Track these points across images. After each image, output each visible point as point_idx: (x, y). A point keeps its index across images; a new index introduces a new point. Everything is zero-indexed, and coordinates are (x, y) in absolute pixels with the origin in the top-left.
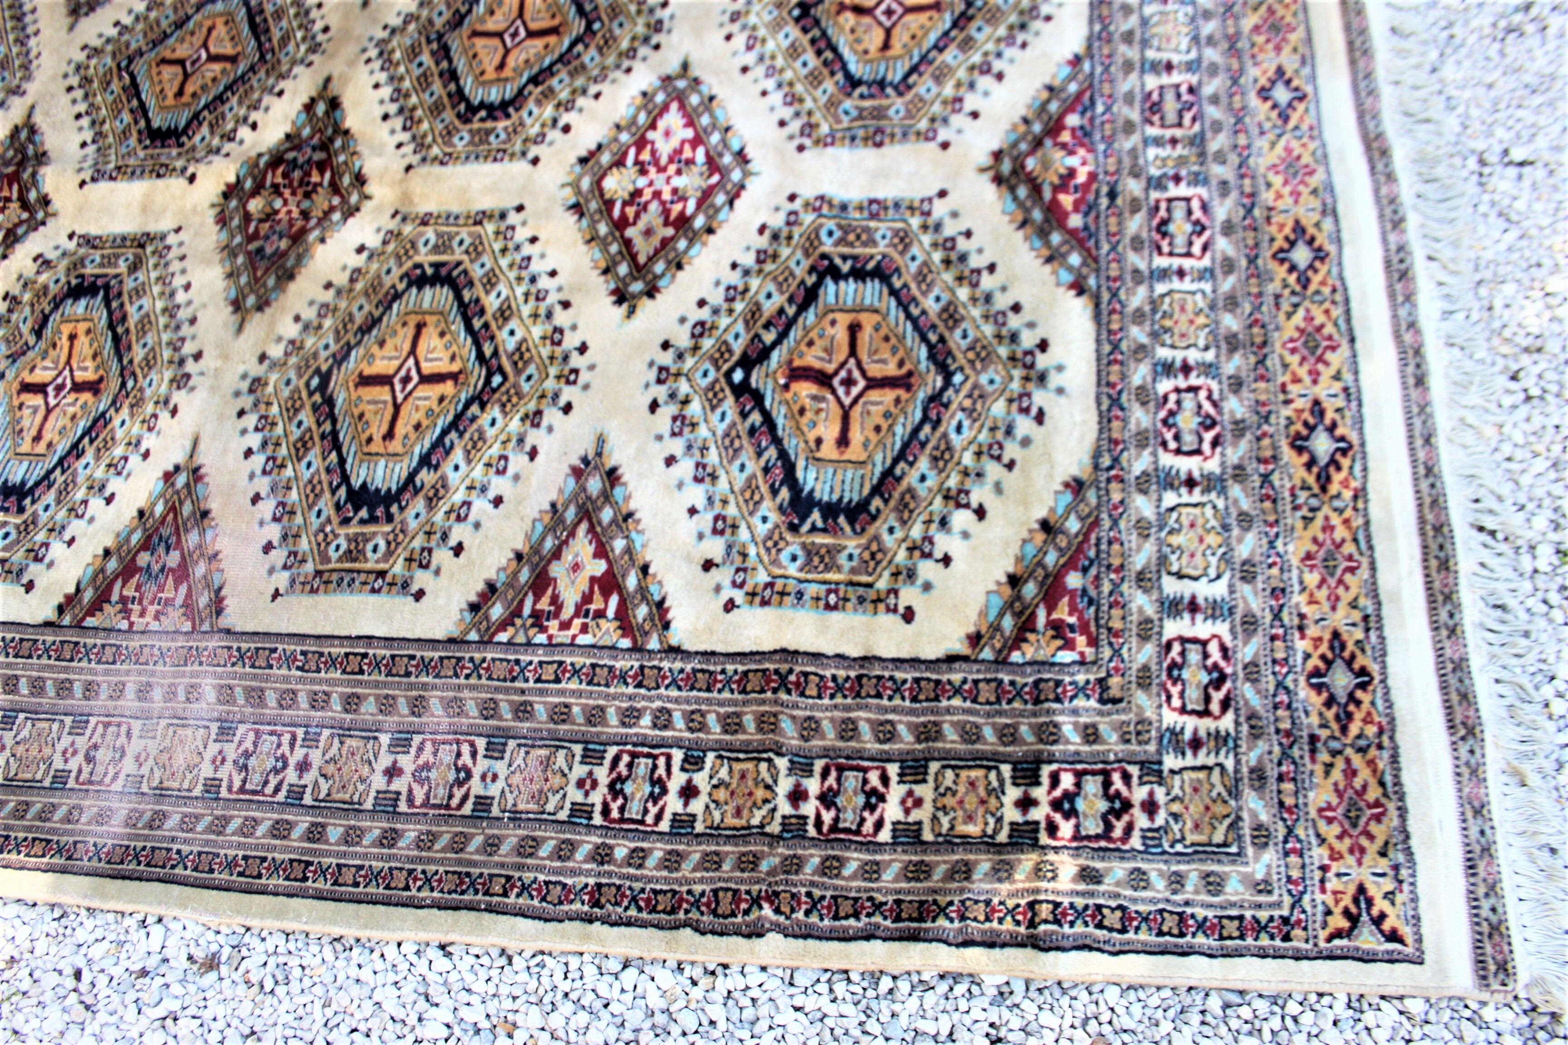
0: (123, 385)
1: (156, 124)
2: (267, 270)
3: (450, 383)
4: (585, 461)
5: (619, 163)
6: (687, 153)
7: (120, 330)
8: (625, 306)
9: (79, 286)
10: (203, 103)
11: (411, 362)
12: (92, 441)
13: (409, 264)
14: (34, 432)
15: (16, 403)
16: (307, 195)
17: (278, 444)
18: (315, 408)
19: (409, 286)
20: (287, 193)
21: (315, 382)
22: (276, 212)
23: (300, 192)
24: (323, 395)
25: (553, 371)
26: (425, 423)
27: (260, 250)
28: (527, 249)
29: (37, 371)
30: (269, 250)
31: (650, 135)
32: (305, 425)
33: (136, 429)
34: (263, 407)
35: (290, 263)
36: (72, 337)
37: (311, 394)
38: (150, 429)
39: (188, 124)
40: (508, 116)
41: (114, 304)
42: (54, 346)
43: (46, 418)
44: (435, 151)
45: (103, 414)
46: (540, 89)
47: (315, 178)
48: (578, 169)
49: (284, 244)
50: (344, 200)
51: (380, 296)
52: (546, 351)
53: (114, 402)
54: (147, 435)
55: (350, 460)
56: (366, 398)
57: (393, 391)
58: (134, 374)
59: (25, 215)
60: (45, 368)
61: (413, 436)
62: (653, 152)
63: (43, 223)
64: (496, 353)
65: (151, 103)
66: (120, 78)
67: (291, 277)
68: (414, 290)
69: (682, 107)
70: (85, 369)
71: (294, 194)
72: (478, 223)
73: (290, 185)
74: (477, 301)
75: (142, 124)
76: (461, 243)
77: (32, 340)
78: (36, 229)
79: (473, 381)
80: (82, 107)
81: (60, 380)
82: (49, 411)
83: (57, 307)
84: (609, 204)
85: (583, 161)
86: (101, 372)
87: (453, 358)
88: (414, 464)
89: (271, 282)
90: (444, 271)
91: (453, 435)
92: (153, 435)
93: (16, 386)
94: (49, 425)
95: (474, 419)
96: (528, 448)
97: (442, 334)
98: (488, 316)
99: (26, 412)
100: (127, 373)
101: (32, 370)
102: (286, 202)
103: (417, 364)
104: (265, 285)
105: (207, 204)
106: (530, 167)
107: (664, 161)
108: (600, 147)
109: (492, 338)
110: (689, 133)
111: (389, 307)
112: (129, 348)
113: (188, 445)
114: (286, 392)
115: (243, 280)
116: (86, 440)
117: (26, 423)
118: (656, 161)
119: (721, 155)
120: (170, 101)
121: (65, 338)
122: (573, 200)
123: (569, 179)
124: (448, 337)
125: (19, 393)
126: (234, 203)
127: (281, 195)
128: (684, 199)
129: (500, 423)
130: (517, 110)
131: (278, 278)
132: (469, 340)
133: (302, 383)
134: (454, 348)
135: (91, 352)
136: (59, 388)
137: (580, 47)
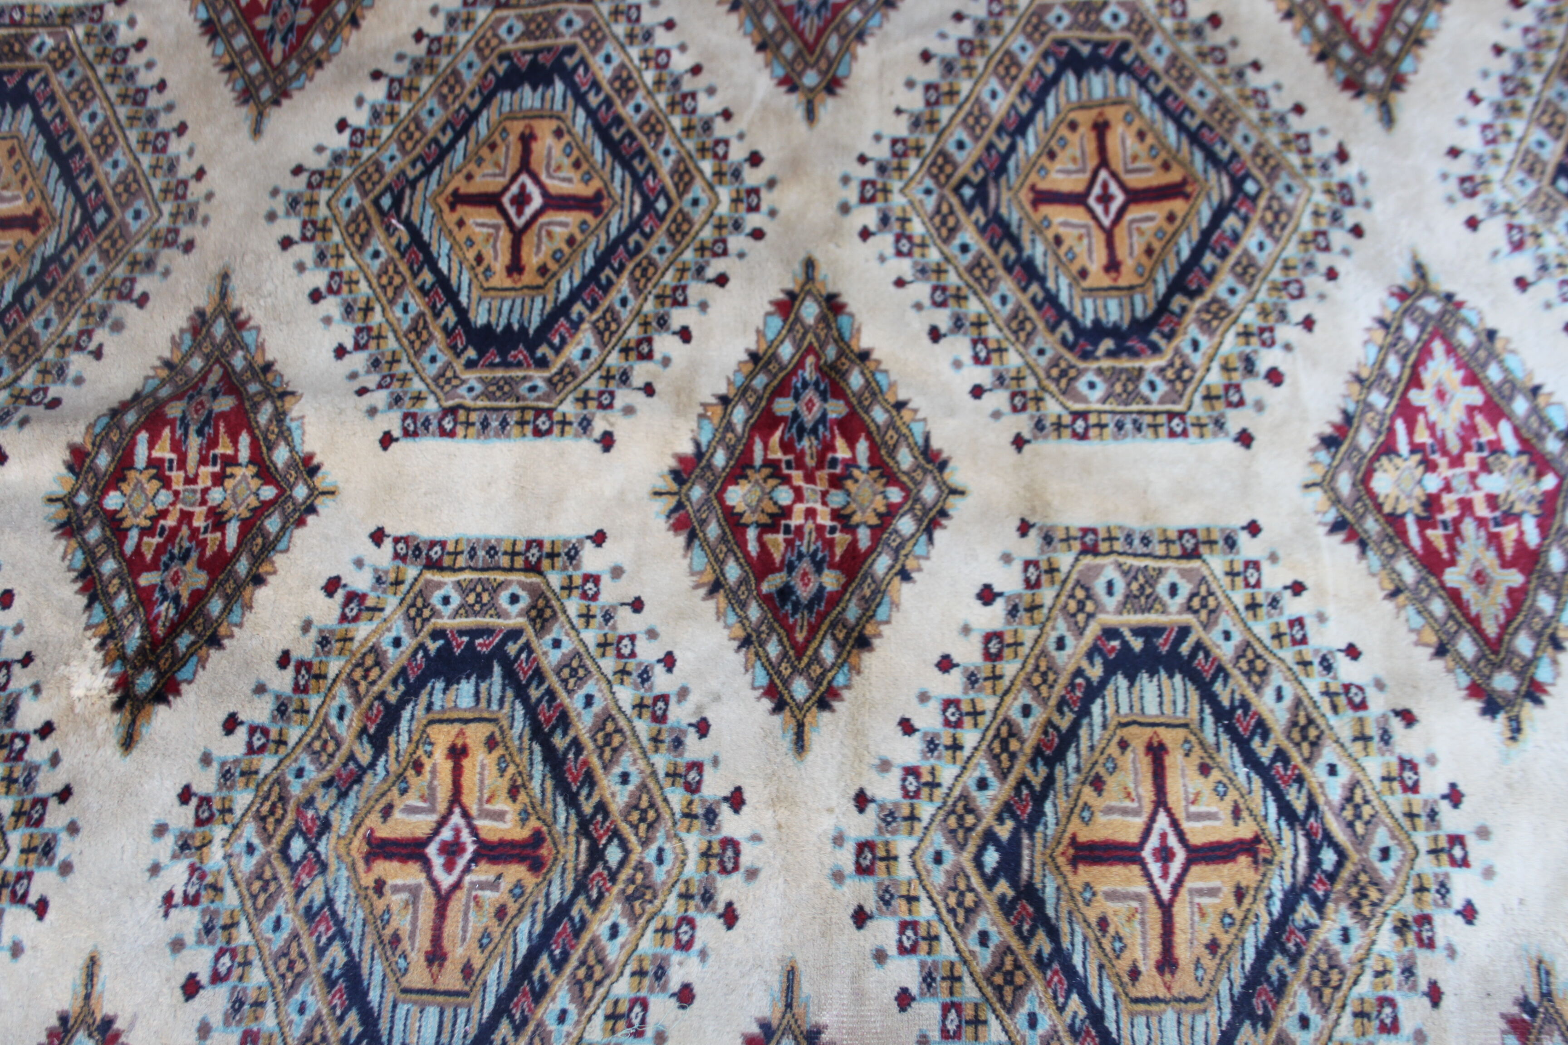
0: (596, 855)
1: (479, 317)
2: (813, 630)
3: (1244, 860)
4: (1524, 1004)
5: (1388, 449)
6: (1487, 434)
7: (559, 742)
8: (1501, 717)
9: (445, 651)
10: (565, 287)
11: (1162, 821)
12: (558, 965)
13: (1093, 630)
14: (423, 942)
15: (368, 880)
16: (836, 482)
17: (954, 979)
18: (1006, 907)
19: (1110, 670)
20: (797, 477)
21: (991, 858)
22: (786, 512)
23: (823, 474)
24: (1014, 883)
25: (1422, 839)
26: (1225, 939)
27: (785, 592)
28: (1293, 607)
29: (397, 814)
30: (804, 593)
31: (1416, 397)
32: (995, 940)
33: (648, 945)
34: (901, 905)
35: (852, 613)
36: (458, 753)
37: (990, 882)
38: (685, 946)
39: (548, 323)
40: (1155, 349)
41: (534, 693)
42: (418, 767)
43: (441, 913)
44: (1052, 408)
45: (563, 910)
46: (1198, 303)
47: (842, 452)
48: (1324, 456)
49: (830, 580)
50: (911, 495)
51: (1059, 690)
52: (1397, 801)
53: (581, 887)
54: (677, 957)
55: (1110, 1013)
56: (1101, 888)
57: (1148, 875)
58: (616, 834)
59: (268, 492)
60: (412, 810)
61: (1209, 962)
62: (1431, 427)
63: (311, 509)
64: (1312, 807)
65: (462, 280)
66: (389, 230)
67: (864, 643)
68: (1121, 681)
69: (1451, 350)
70: (500, 816)
71: (810, 478)
72: (1192, 554)
73: (799, 463)
74: (1245, 704)
75: (449, 315)
76: (1173, 590)
77: (364, 754)
78: (301, 523)
79: (1286, 856)
80: (319, 279)
81: (446, 834)
82: (443, 900)
83: (412, 693)
84: (1395, 520)
85: (1330, 442)
86: (534, 823)
87: (1236, 813)
88: (1227, 1017)
89: (828, 652)
90: (1163, 646)
91: (1279, 961)
92: (692, 958)
93: (358, 845)
94: (452, 927)
95: (1309, 929)
96: (1423, 986)
97: (1205, 770)
98: (1278, 736)
99: (396, 900)
100: (599, 831)
101: (387, 812)
102: (799, 495)
103: (1175, 823)
104: (817, 658)
105: (645, 490)
106: (1237, 449)
107: (1454, 445)
108: (1348, 418)
109: (1300, 780)
110: (1475, 396)
111: (1085, 712)
112: (590, 780)
113: (776, 982)
114: (938, 877)
115: (773, 649)
116: (544, 961)
117: (401, 922)
118: (1441, 446)
119: (1541, 438)
120: (500, 279)
121: (440, 754)
122: (1331, 515)
123: (1316, 475)
124: (1216, 775)
125: (369, 859)
126: (697, 492)
127: (786, 480)
128: (1511, 517)
129: (1357, 934)
130: (1169, 336)
131: (840, 645)
132: (1257, 782)
133: (966, 858)
134: (1233, 795)
135: (504, 784)
136: (452, 850)
137: (1231, 222)
